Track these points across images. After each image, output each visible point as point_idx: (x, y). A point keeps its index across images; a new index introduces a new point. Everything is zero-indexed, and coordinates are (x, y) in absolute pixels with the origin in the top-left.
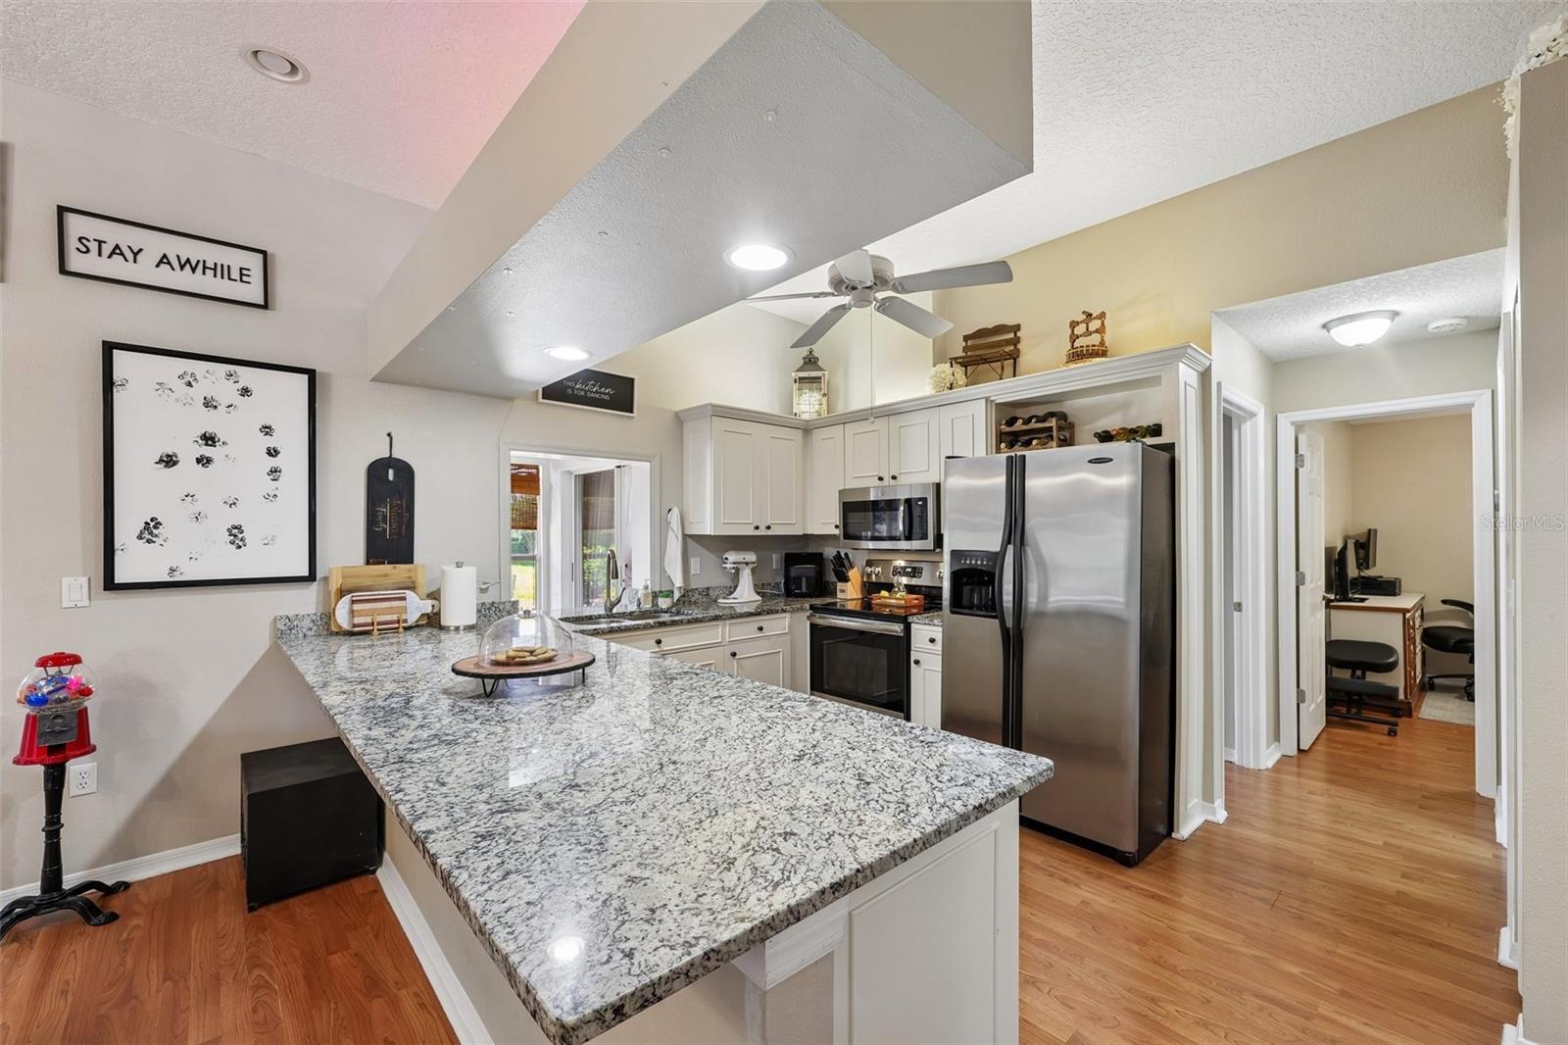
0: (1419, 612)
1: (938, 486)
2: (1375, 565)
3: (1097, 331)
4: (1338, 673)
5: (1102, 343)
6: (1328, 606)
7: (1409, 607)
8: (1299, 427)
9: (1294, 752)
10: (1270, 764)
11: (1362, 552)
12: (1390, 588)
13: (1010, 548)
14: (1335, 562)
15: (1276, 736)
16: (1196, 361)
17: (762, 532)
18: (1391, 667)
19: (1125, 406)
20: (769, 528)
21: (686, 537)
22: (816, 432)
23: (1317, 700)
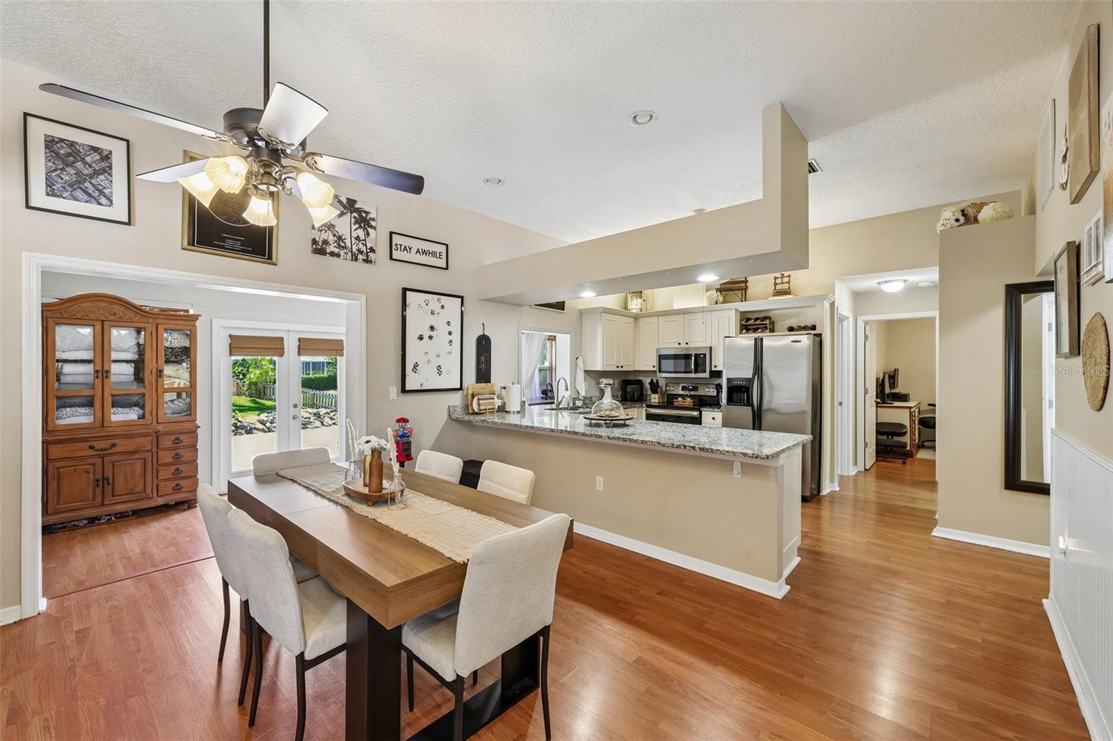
0: (917, 409)
1: (711, 348)
2: (897, 386)
3: (787, 283)
4: (880, 437)
5: (789, 288)
6: (877, 407)
7: (913, 406)
8: (866, 323)
9: (863, 470)
10: (854, 473)
11: (892, 380)
12: (904, 398)
13: (756, 376)
14: (880, 385)
15: (856, 463)
16: (829, 300)
17: (620, 369)
18: (904, 434)
19: (797, 315)
20: (622, 367)
21: (586, 371)
22: (641, 319)
23: (872, 448)
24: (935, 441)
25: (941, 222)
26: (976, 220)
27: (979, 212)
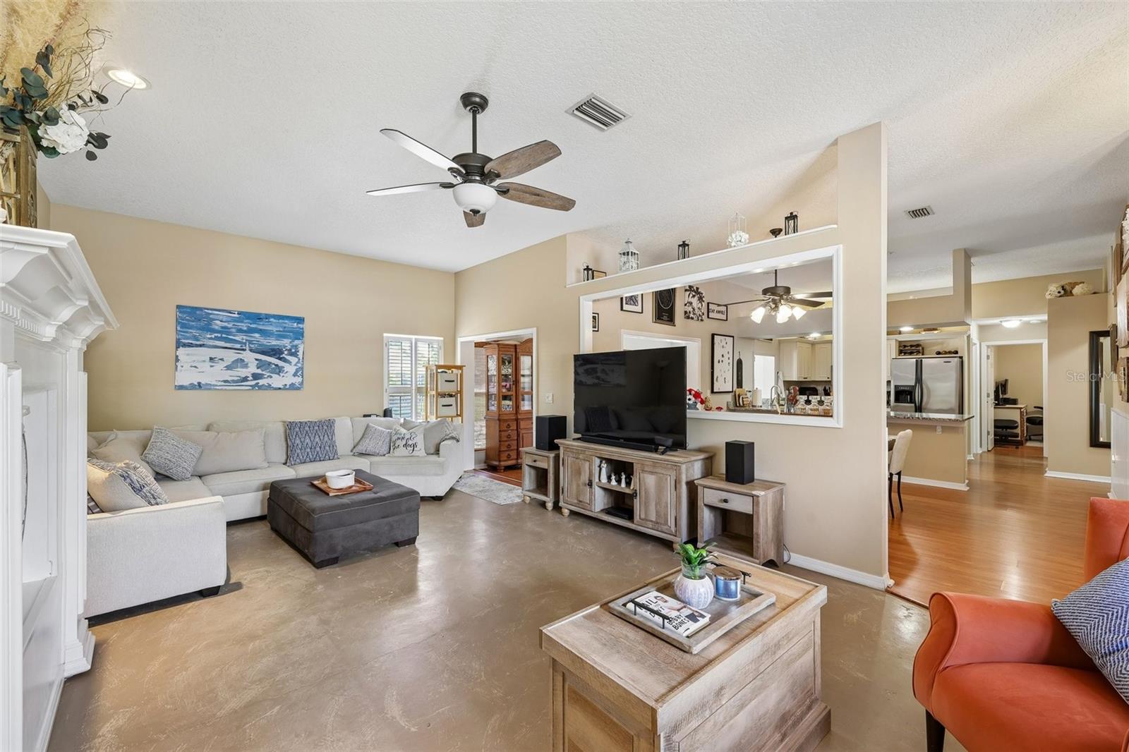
0: (1025, 411)
2: (1008, 393)
4: (998, 430)
6: (995, 408)
7: (1021, 409)
8: (988, 347)
9: (987, 450)
10: (980, 453)
11: (1004, 388)
12: (1014, 401)
13: (918, 384)
14: (996, 392)
15: (981, 446)
18: (1016, 427)
19: (942, 343)
21: (784, 381)
22: (816, 346)
23: (992, 436)
24: (1042, 435)
25: (1049, 292)
26: (1071, 294)
27: (1073, 288)
